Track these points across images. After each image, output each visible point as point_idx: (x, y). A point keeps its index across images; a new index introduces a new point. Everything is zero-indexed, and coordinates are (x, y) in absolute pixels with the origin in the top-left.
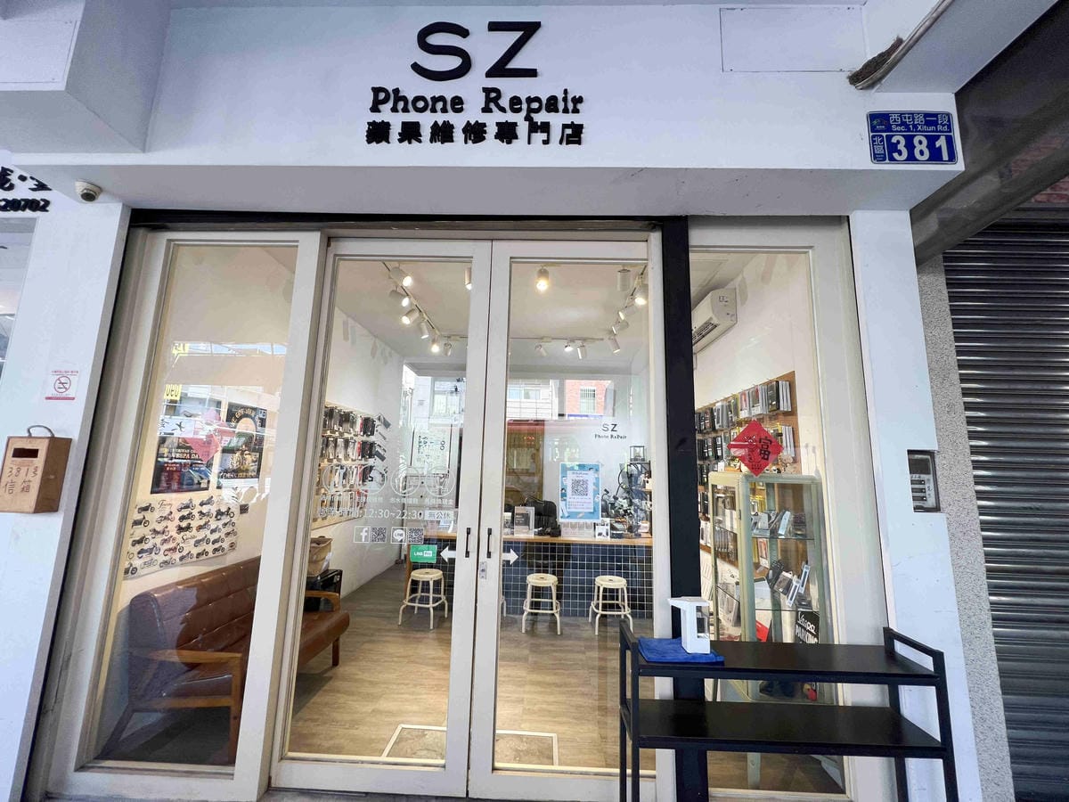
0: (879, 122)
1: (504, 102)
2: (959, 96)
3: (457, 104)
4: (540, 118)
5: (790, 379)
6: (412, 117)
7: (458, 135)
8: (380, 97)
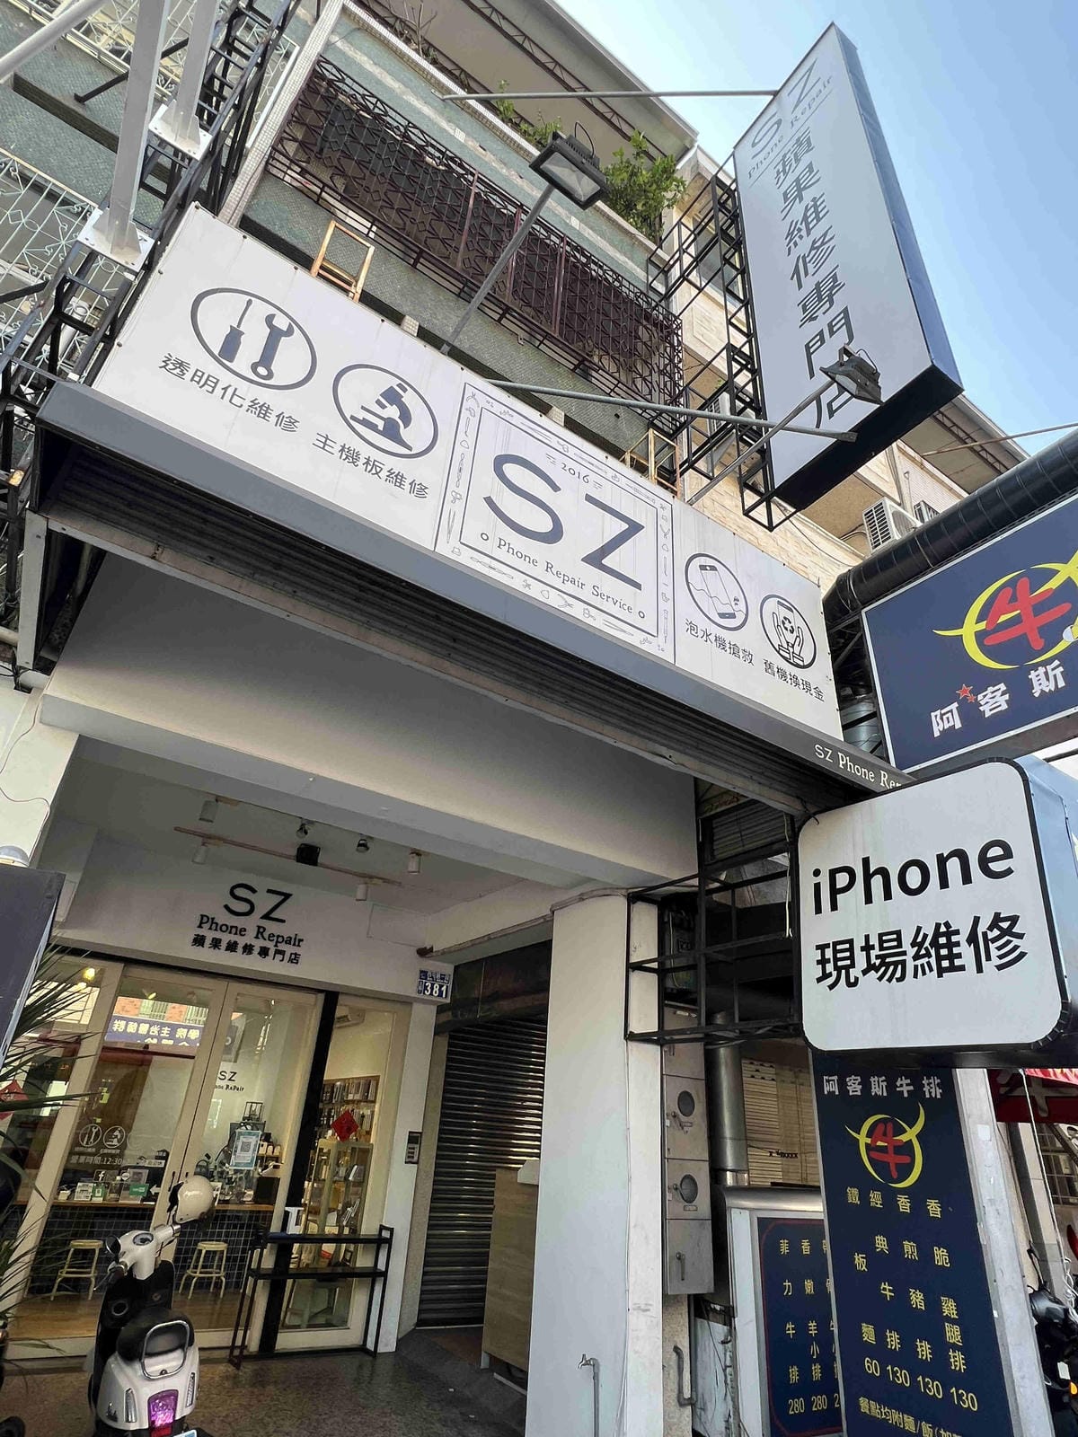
0: (424, 974)
1: (266, 935)
2: (456, 968)
3: (242, 932)
4: (282, 947)
5: (377, 1078)
6: (218, 935)
7: (240, 949)
8: (204, 920)
